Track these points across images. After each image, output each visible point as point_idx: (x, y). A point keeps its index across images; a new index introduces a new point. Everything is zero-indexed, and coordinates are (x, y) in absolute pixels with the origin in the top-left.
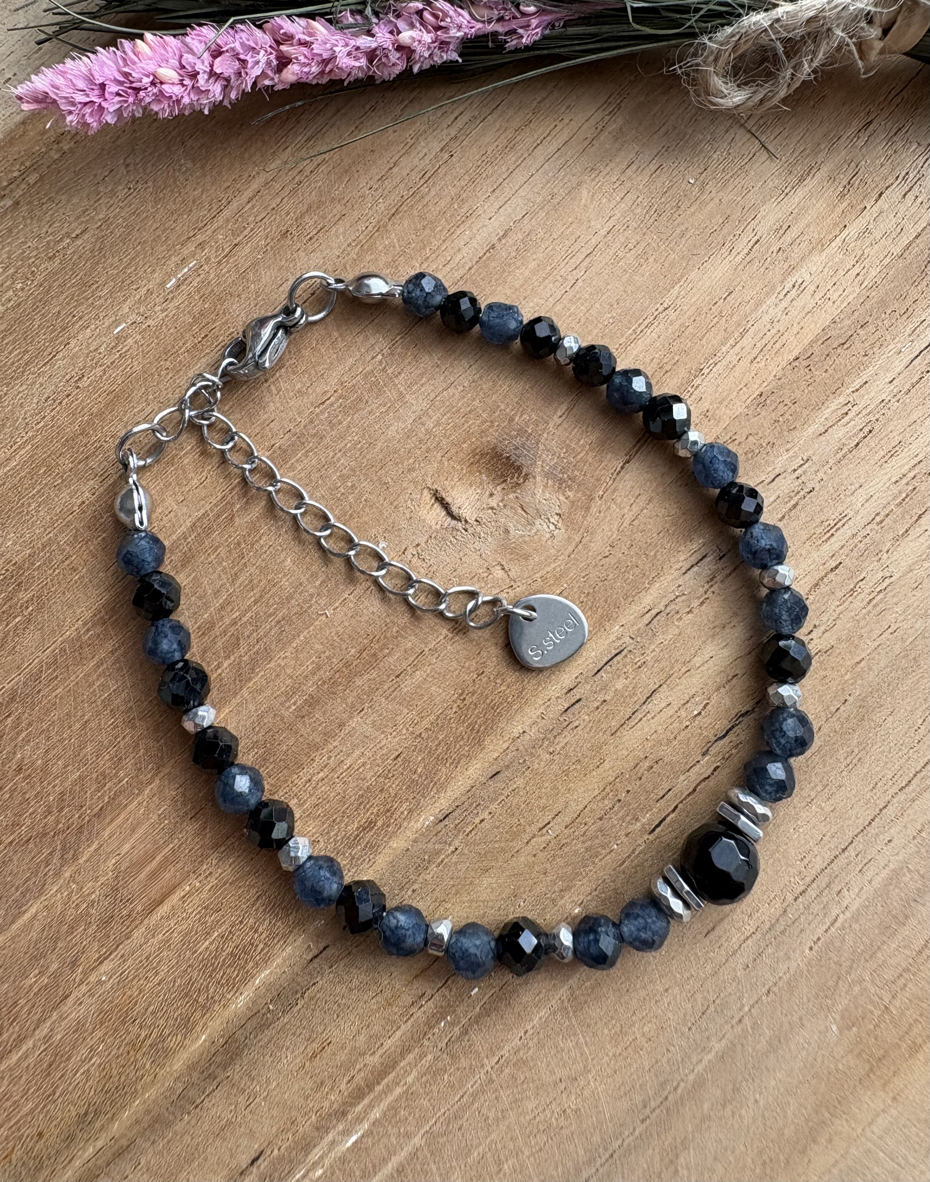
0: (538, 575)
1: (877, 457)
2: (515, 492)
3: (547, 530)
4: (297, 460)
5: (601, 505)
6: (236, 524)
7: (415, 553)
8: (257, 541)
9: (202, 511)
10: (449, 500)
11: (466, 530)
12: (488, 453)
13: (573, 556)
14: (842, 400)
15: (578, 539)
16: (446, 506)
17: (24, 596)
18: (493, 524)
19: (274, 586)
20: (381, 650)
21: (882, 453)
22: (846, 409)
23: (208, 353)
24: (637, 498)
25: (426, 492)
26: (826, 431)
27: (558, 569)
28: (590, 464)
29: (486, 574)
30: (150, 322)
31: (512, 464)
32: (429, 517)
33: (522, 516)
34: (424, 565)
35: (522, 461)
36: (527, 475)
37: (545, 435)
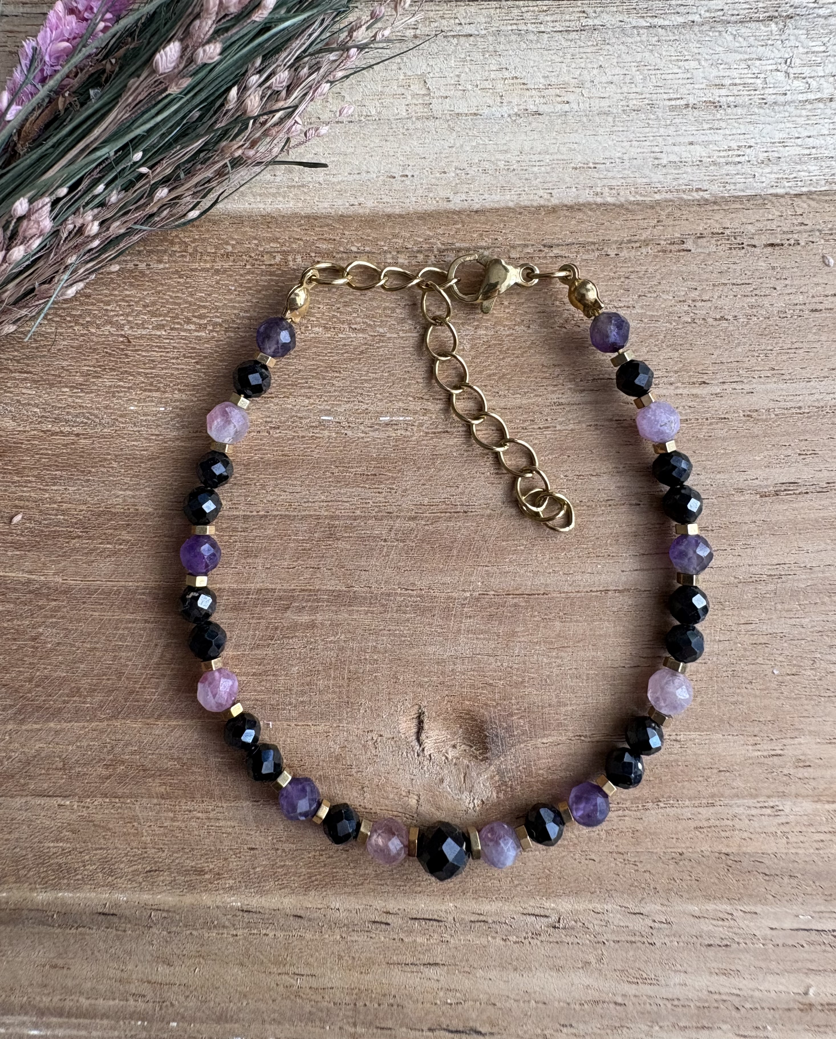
2: (470, 761)
3: (466, 804)
4: (358, 611)
6: (286, 615)
7: (375, 738)
9: (273, 587)
10: (426, 726)
11: (418, 755)
12: (476, 720)
16: (420, 729)
18: (438, 767)
23: (366, 488)
25: (417, 707)
29: (404, 794)
30: (349, 433)
31: (485, 742)
32: (404, 725)
33: (460, 782)
34: (374, 752)
35: (492, 746)
36: (487, 758)
37: (522, 746)
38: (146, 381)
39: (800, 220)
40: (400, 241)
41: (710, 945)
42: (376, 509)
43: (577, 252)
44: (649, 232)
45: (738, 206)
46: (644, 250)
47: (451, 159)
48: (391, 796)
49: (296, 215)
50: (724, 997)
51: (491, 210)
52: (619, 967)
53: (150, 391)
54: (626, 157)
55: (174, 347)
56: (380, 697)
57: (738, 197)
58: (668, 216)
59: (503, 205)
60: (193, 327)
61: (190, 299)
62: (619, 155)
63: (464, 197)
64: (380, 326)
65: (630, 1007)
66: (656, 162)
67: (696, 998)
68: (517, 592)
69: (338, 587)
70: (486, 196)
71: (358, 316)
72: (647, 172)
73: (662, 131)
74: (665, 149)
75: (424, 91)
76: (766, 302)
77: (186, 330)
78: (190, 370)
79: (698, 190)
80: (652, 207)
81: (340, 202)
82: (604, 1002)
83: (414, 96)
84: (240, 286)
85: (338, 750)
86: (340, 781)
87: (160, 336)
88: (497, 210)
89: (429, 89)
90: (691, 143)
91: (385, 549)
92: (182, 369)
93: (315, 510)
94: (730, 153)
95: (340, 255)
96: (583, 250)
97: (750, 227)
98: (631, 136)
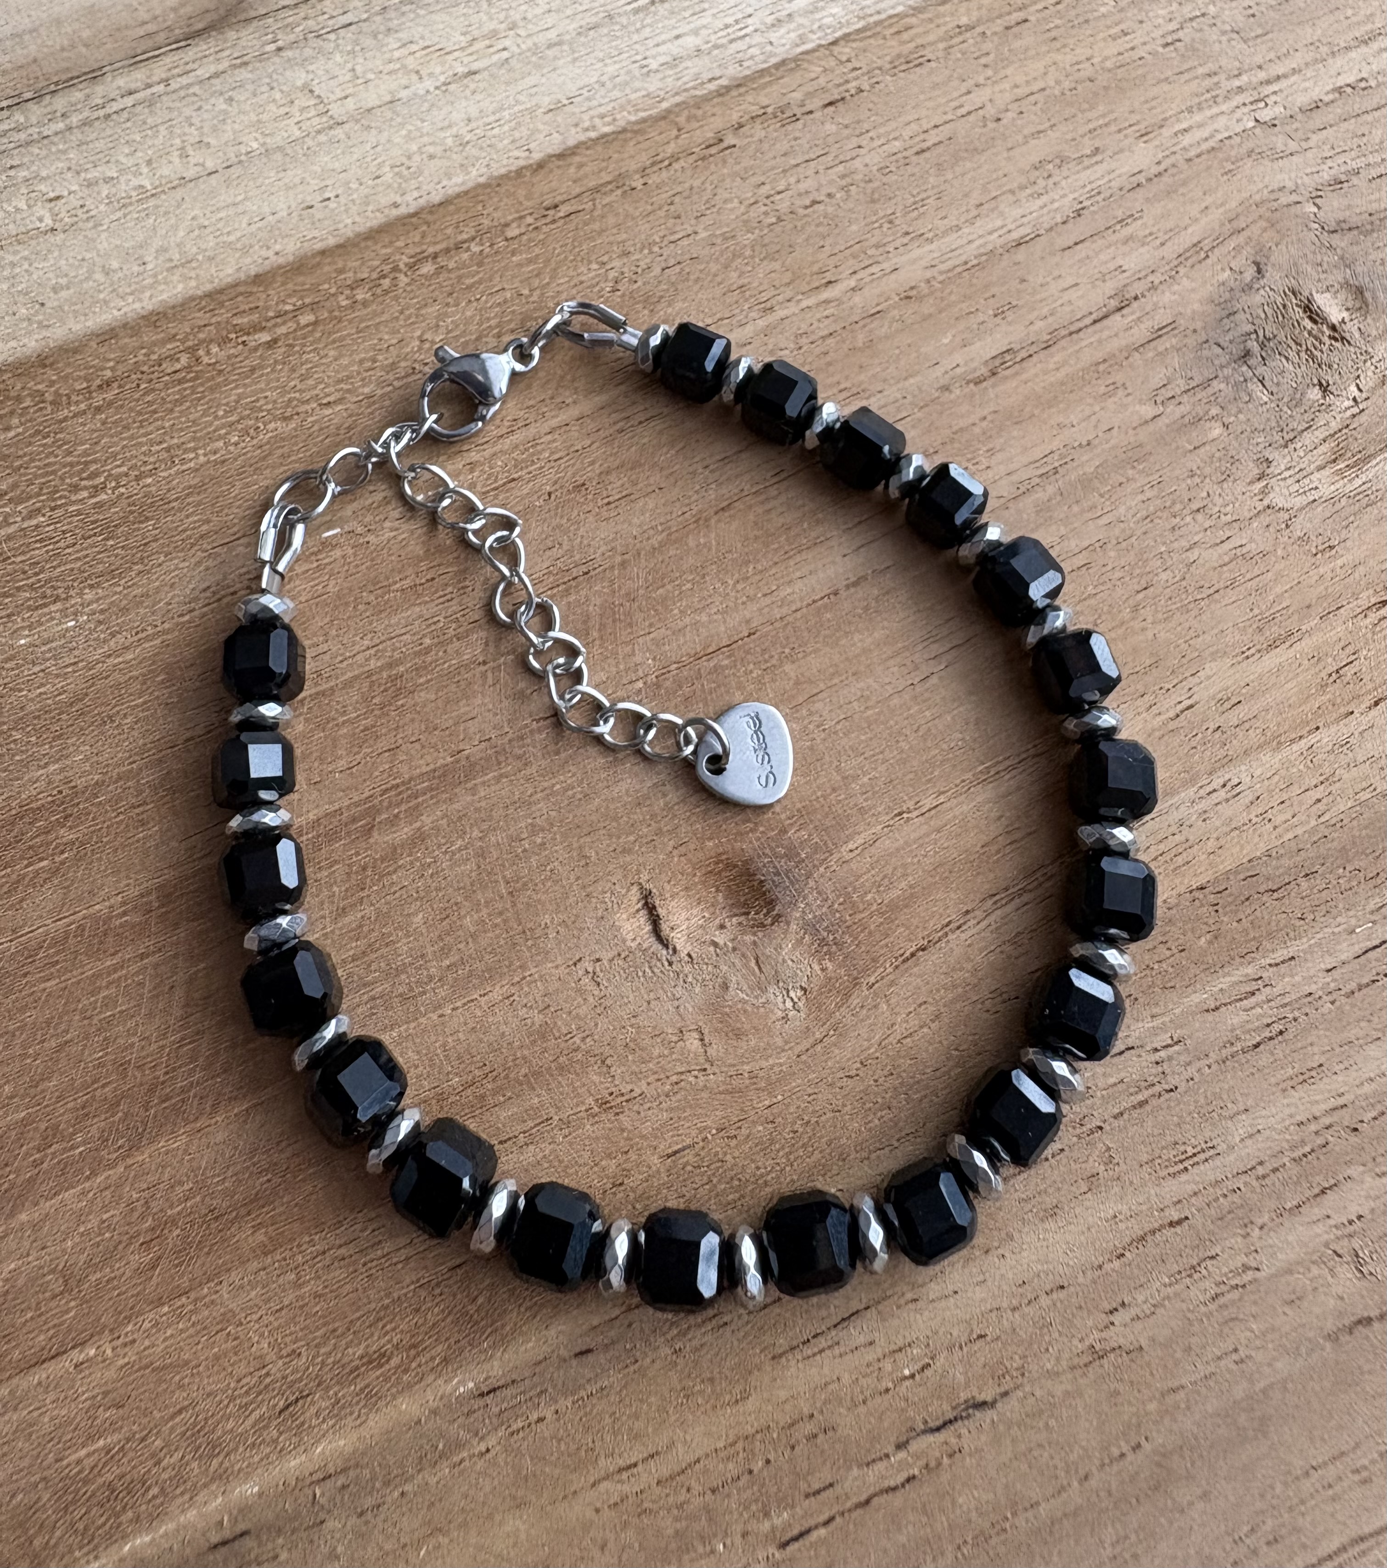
0: (747, 1068)
1: (1281, 1075)
2: (755, 934)
3: (781, 1006)
4: (484, 783)
5: (867, 997)
6: (372, 840)
7: (590, 969)
8: (389, 874)
9: (337, 806)
10: (661, 912)
11: (670, 964)
12: (735, 866)
13: (804, 1057)
14: (1250, 970)
15: (818, 1036)
16: (655, 921)
17: (66, 835)
18: (710, 968)
19: (387, 945)
20: (495, 1092)
21: (1290, 1072)
22: (1254, 986)
23: (426, 602)
24: (920, 1005)
25: (635, 888)
26: (1217, 1008)
27: (777, 1069)
28: (870, 933)
29: (675, 1039)
30: (371, 538)
31: (764, 894)
32: (627, 926)
33: (754, 974)
34: (596, 993)
35: (778, 893)
36: (779, 916)
37: (822, 869)
38: (33, 595)
39: (850, 66)
40: (351, 274)
41: (1257, 1046)
42: (454, 626)
43: (594, 200)
44: (672, 145)
45: (768, 79)
46: (676, 166)
47: (379, 160)
48: (656, 1052)
49: (192, 299)
50: (1327, 1121)
51: (458, 196)
52: (1145, 1158)
53: (45, 605)
54: (604, 78)
55: (64, 532)
56: (572, 900)
57: (762, 70)
58: (689, 119)
59: (470, 184)
60: (85, 494)
61: (69, 459)
62: (595, 79)
63: (416, 194)
64: (363, 386)
65: (1197, 1220)
66: (645, 70)
67: (1285, 1145)
68: (710, 650)
69: (441, 762)
70: (444, 183)
71: (327, 386)
72: (637, 84)
73: (635, 37)
74: (648, 53)
75: (312, 102)
76: (857, 164)
77: (74, 503)
78: (100, 553)
79: (710, 80)
80: (664, 118)
81: (248, 260)
82: (1153, 1232)
83: (302, 110)
84: (140, 413)
85: (538, 1019)
86: (561, 1068)
87: (37, 526)
88: (466, 193)
89: (319, 97)
90: (677, 37)
91: (489, 674)
92: (87, 556)
93: (361, 666)
94: (730, 30)
95: (273, 322)
96: (598, 195)
97: (794, 95)
98: (601, 55)
